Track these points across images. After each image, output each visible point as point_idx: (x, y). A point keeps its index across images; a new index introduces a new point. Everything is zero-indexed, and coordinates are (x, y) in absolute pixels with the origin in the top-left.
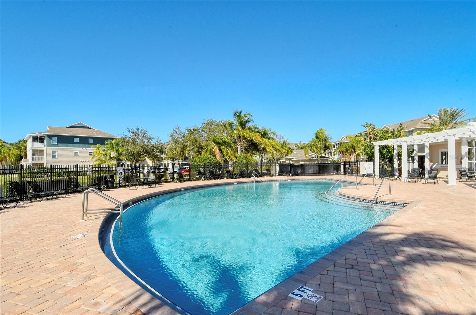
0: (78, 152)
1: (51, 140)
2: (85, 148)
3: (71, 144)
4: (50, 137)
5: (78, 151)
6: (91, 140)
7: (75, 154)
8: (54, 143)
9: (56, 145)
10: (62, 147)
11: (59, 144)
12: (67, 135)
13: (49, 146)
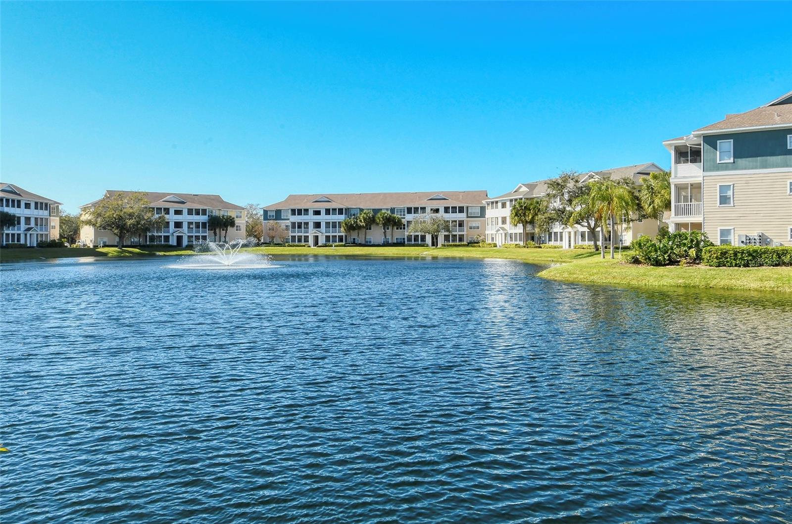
1: (717, 149)
3: (780, 158)
8: (726, 158)
9: (730, 165)
10: (749, 169)
11: (739, 160)
12: (764, 127)
13: (710, 170)
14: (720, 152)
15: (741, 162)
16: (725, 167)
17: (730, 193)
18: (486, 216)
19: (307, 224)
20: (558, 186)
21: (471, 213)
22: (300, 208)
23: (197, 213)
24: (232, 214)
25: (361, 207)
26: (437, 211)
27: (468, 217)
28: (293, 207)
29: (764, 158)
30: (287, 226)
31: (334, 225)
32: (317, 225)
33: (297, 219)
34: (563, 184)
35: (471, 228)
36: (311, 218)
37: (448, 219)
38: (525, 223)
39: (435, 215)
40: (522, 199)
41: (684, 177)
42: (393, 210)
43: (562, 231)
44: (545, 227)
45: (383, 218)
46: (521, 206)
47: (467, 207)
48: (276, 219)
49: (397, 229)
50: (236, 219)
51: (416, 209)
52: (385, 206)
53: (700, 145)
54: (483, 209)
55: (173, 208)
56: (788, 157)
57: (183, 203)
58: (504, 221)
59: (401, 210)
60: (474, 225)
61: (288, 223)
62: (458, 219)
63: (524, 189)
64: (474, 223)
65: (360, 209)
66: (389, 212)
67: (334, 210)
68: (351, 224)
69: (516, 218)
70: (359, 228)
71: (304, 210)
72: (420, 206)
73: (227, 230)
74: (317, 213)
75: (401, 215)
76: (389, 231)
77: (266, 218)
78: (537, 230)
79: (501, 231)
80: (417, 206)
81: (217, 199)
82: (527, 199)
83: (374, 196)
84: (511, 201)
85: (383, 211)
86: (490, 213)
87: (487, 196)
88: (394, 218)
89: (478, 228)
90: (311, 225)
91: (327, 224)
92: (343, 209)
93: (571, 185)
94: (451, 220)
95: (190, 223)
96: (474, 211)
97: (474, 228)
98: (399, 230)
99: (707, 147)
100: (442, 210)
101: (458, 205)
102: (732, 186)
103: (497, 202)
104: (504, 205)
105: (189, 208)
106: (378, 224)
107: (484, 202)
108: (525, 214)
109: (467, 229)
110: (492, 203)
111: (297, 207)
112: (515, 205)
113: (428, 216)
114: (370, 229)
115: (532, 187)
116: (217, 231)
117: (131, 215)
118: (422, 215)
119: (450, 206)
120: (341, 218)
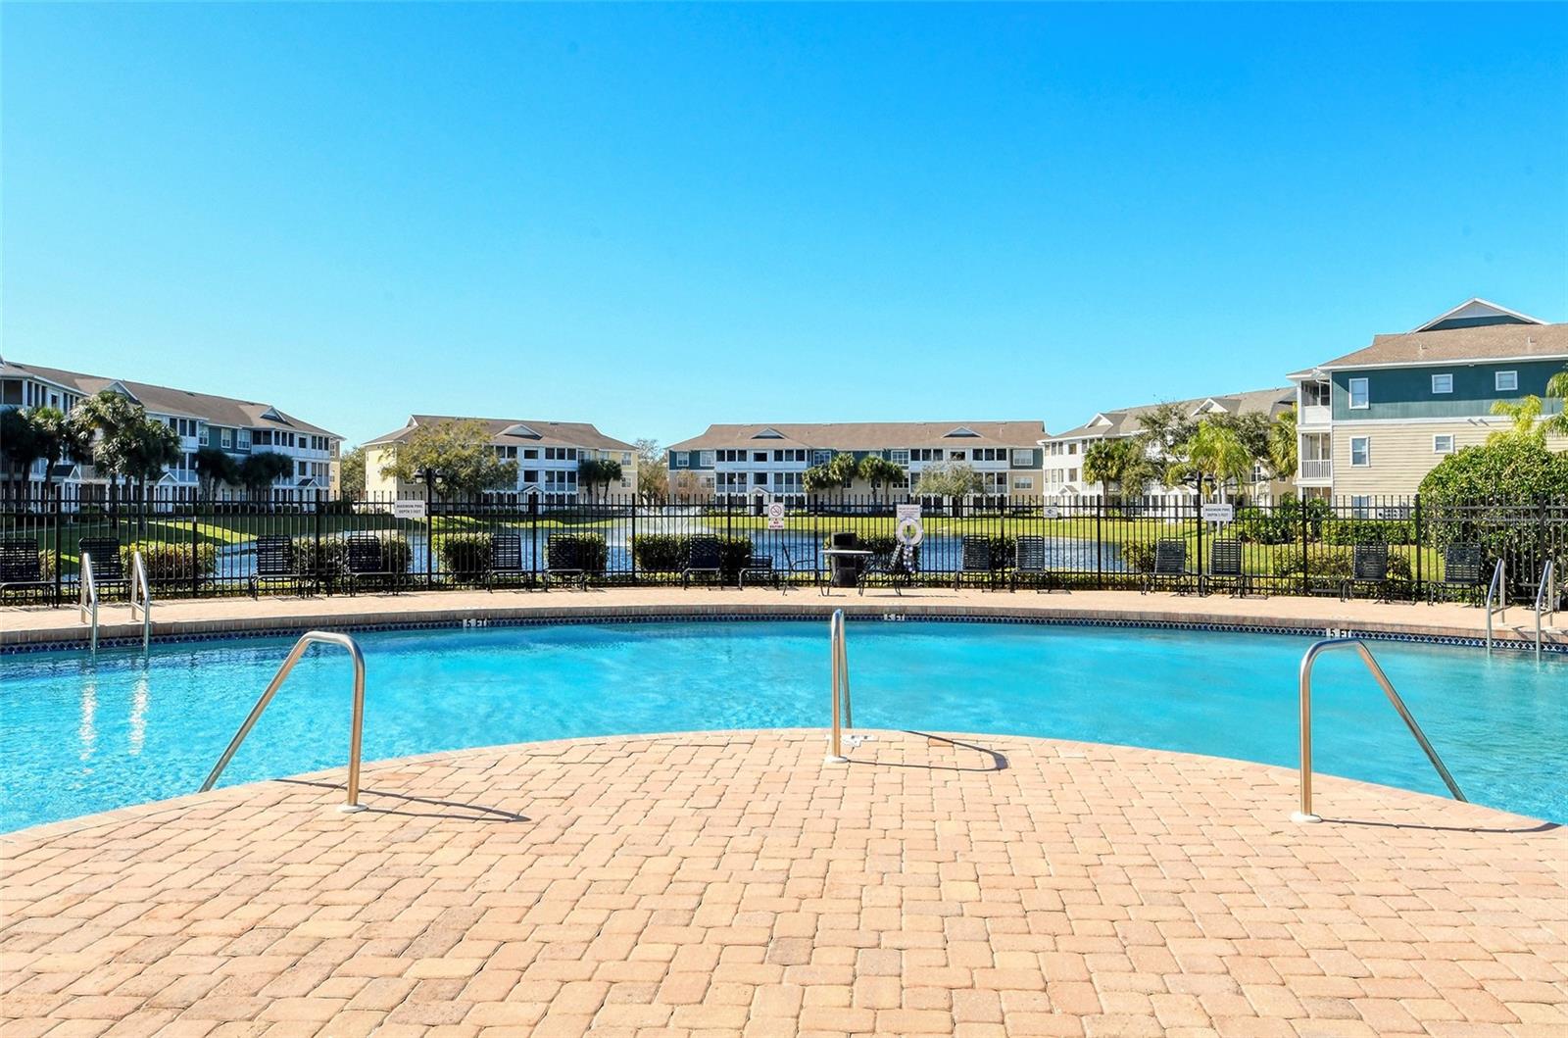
0: (1449, 438)
1: (1348, 391)
2: (1479, 418)
3: (1424, 404)
4: (1342, 378)
5: (1451, 435)
6: (1509, 378)
7: (1437, 448)
8: (1360, 402)
9: (1365, 412)
10: (1388, 418)
11: (1376, 405)
12: (1402, 364)
13: (1341, 418)
14: (1353, 395)
15: (1379, 407)
16: (1359, 414)
17: (1365, 450)
18: (1044, 467)
19: (743, 476)
20: (1155, 424)
21: (1017, 460)
22: (732, 448)
23: (561, 456)
24: (616, 457)
25: (834, 448)
26: (962, 456)
27: (1012, 467)
28: (720, 447)
29: (1406, 403)
30: (709, 480)
31: (789, 478)
32: (761, 478)
33: (726, 467)
34: (1161, 421)
35: (1017, 486)
36: (751, 466)
37: (981, 471)
38: (1107, 480)
39: (958, 463)
40: (1100, 440)
41: (1313, 425)
42: (887, 454)
43: (1164, 494)
44: (1135, 488)
45: (871, 467)
46: (1100, 452)
47: (1011, 451)
48: (690, 468)
49: (895, 486)
50: (622, 467)
51: (927, 453)
52: (874, 446)
53: (1328, 381)
54: (1038, 455)
55: (523, 446)
56: (1433, 403)
57: (537, 438)
58: (1073, 476)
59: (901, 455)
60: (1022, 481)
61: (712, 474)
62: (996, 471)
63: (1105, 422)
64: (1023, 476)
65: (832, 450)
66: (881, 457)
67: (789, 452)
68: (819, 478)
69: (1092, 471)
70: (832, 483)
71: (739, 451)
72: (932, 448)
73: (607, 486)
74: (761, 457)
75: (900, 462)
76: (881, 490)
77: (673, 466)
78: (1125, 492)
79: (1068, 493)
80: (928, 448)
81: (588, 431)
82: (1110, 440)
83: (856, 428)
84: (1084, 442)
85: (872, 456)
86: (1050, 461)
87: (1043, 430)
88: (890, 467)
89: (1029, 486)
90: (750, 479)
91: (778, 476)
92: (803, 451)
93: (1173, 424)
94: (984, 472)
95: (550, 474)
96: (1022, 457)
97: (1024, 486)
98: (898, 488)
99: (1337, 387)
100: (969, 455)
101: (996, 446)
102: (1367, 441)
103: (1061, 444)
104: (1072, 450)
105: (548, 446)
106: (862, 478)
107: (1039, 442)
108: (1106, 465)
109: (1012, 488)
110: (1054, 444)
111: (726, 447)
112: (1090, 450)
113: (947, 465)
114: (849, 486)
115: (1117, 418)
116: (593, 486)
117: (467, 460)
118: (937, 462)
119: (984, 447)
120: (801, 467)
